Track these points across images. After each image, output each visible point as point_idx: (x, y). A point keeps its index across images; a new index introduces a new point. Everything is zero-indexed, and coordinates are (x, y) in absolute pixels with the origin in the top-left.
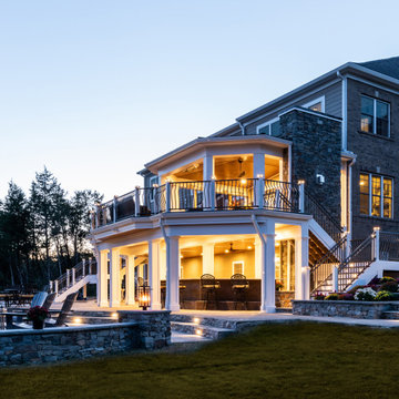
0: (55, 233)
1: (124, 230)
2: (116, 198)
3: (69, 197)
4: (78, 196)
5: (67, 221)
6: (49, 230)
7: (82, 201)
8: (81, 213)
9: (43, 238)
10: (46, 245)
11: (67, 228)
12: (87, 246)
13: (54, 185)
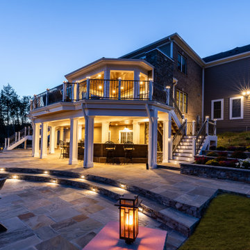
0: (12, 114)
1: (53, 111)
2: (48, 90)
3: (20, 98)
4: (25, 98)
5: (19, 109)
6: (9, 113)
7: (26, 100)
8: (26, 106)
9: (6, 116)
10: (8, 119)
11: (19, 112)
12: (29, 121)
13: (13, 92)
